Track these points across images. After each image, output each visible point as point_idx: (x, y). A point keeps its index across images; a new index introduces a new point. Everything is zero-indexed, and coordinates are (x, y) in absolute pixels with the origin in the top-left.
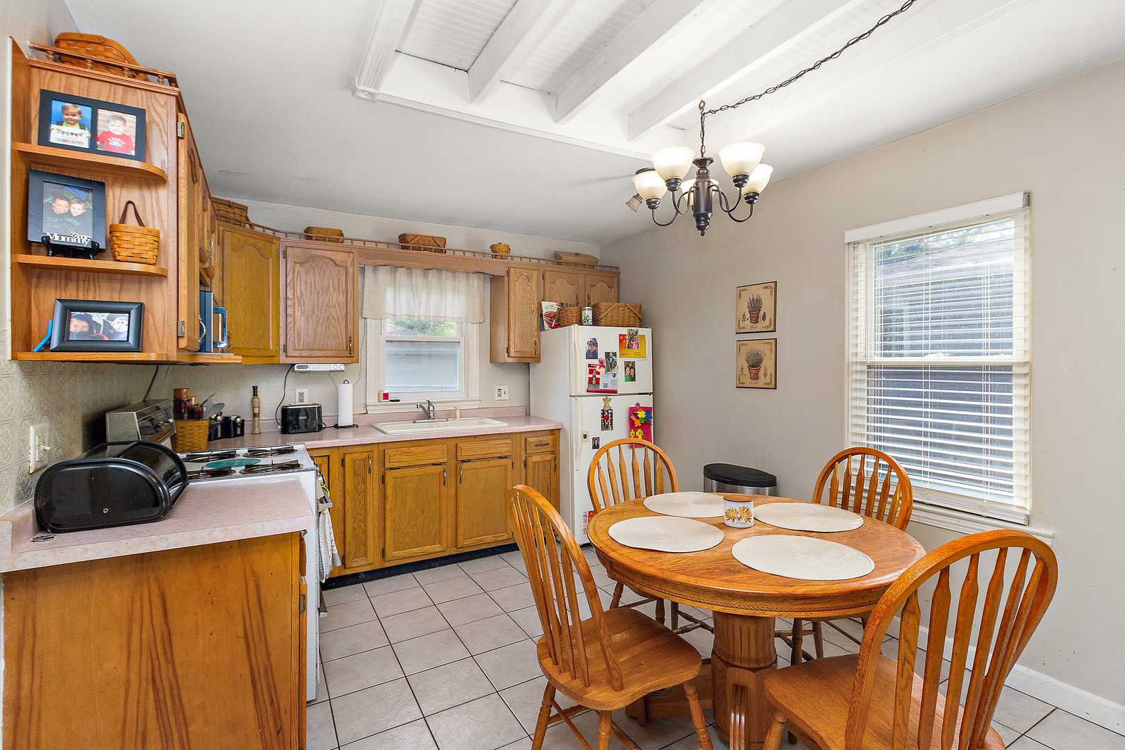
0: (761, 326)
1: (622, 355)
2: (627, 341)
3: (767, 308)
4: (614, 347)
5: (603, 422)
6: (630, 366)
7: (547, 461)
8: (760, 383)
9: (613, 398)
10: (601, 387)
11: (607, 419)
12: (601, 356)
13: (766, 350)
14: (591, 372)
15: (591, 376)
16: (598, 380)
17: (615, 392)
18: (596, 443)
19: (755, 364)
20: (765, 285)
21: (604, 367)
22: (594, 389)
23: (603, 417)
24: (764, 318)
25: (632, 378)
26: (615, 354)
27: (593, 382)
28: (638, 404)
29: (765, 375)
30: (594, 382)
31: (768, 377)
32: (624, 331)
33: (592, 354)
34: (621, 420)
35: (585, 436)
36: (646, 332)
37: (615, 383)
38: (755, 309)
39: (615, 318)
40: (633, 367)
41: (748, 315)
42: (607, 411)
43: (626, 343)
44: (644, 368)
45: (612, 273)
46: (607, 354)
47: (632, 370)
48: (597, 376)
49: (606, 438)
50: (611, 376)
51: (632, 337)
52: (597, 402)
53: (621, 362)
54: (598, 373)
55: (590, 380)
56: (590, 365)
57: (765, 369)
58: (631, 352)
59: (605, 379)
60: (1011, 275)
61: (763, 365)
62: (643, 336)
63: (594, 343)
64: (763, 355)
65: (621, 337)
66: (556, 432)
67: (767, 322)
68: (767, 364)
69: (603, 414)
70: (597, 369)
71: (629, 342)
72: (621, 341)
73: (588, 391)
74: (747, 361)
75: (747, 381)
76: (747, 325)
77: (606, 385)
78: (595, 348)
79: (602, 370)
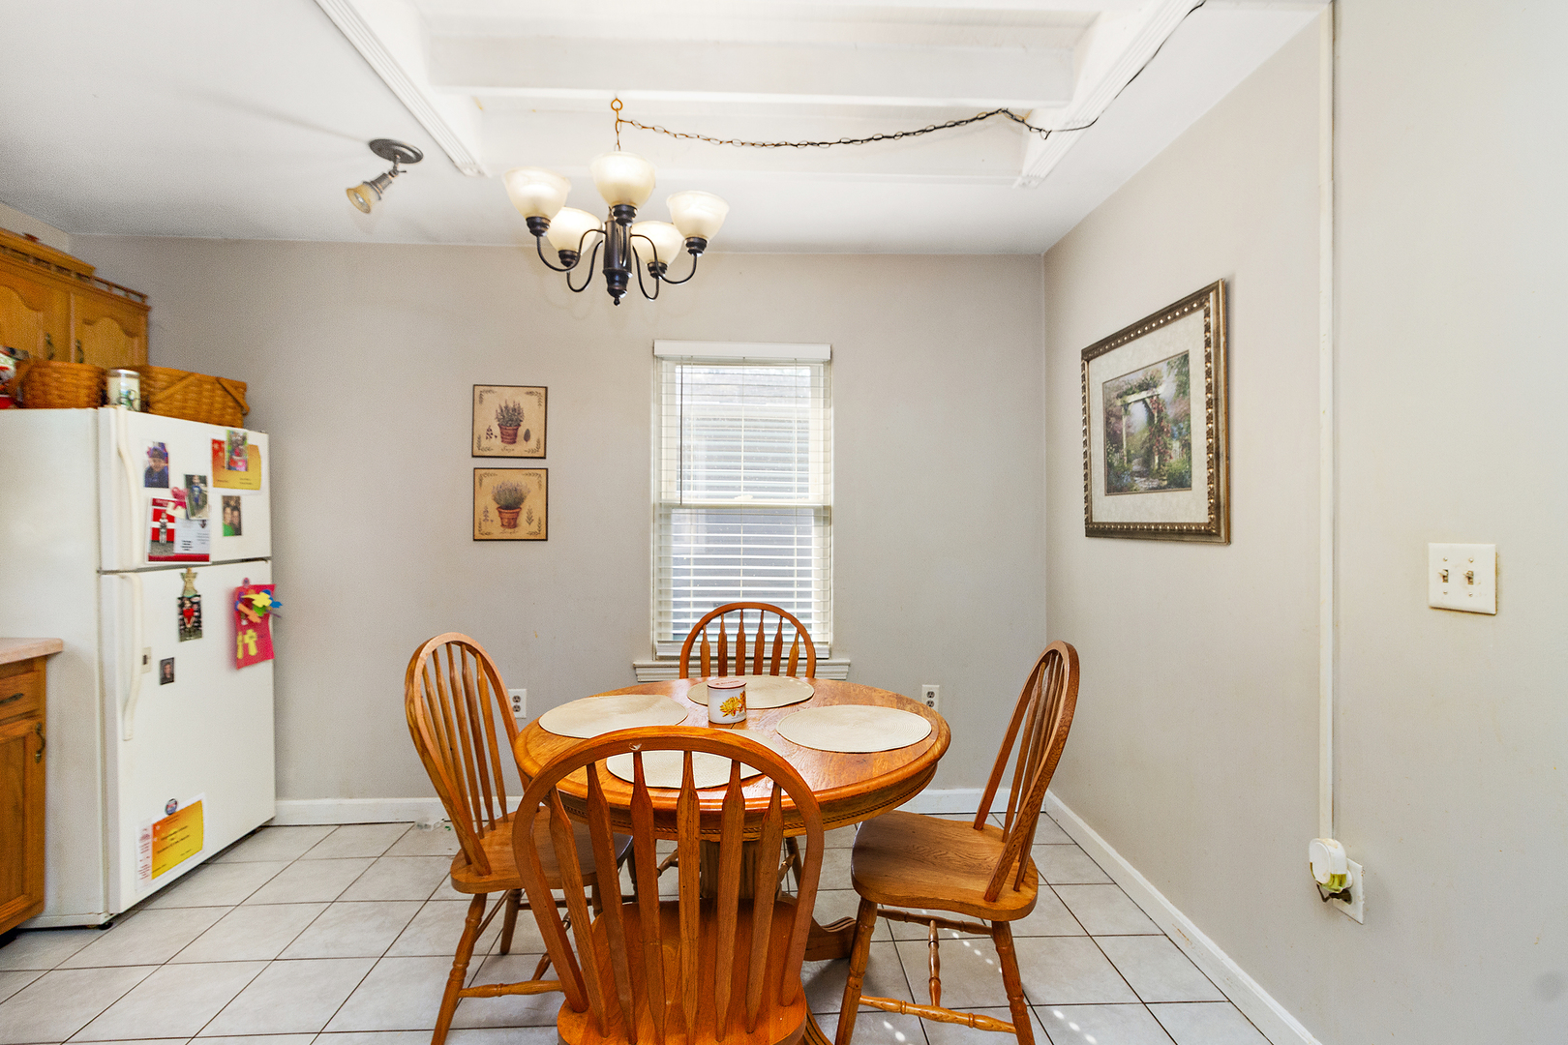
0: (520, 448)
1: (218, 482)
2: (227, 455)
3: (531, 421)
4: (201, 464)
5: (182, 623)
6: (232, 504)
7: (16, 739)
8: (521, 532)
9: (202, 572)
10: (178, 549)
11: (190, 620)
12: (177, 481)
13: (529, 484)
14: (157, 515)
15: (157, 525)
16: (171, 534)
17: (205, 558)
18: (168, 671)
19: (510, 506)
20: (530, 390)
21: (183, 505)
22: (165, 555)
23: (182, 613)
24: (527, 437)
25: (236, 530)
26: (203, 480)
27: (161, 537)
28: (246, 581)
29: (530, 520)
30: (163, 537)
31: (535, 524)
32: (221, 433)
33: (156, 477)
34: (215, 616)
35: (145, 660)
36: (256, 438)
37: (204, 539)
38: (510, 424)
39: (191, 404)
40: (237, 508)
41: (496, 431)
42: (189, 599)
43: (227, 457)
44: (255, 509)
45: (132, 303)
46: (189, 479)
47: (236, 513)
48: (170, 526)
49: (189, 655)
50: (197, 525)
51: (238, 446)
52: (169, 583)
53: (215, 496)
54: (171, 519)
55: (156, 533)
56: (155, 502)
57: (530, 512)
58: (233, 476)
59: (186, 534)
60: (807, 422)
61: (525, 507)
62: (255, 448)
63: (160, 453)
64: (524, 491)
65: (216, 446)
66: (38, 666)
67: (532, 443)
68: (533, 504)
69: (182, 605)
70: (170, 510)
71: (231, 458)
72: (215, 453)
73: (151, 559)
74: (495, 499)
75: (496, 528)
76: (496, 445)
77: (187, 544)
78: (163, 464)
79: (179, 513)
